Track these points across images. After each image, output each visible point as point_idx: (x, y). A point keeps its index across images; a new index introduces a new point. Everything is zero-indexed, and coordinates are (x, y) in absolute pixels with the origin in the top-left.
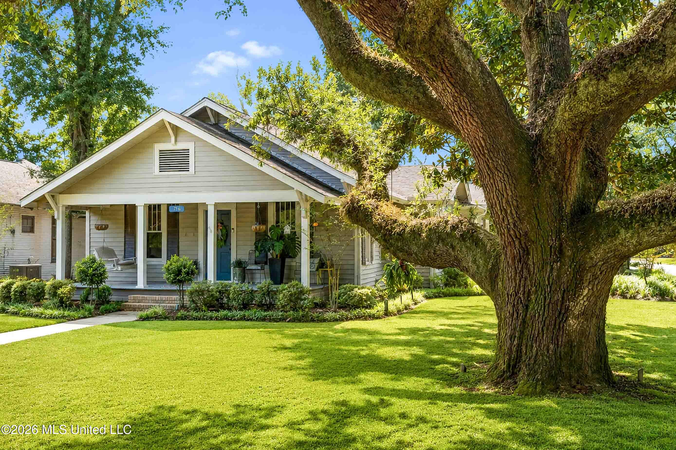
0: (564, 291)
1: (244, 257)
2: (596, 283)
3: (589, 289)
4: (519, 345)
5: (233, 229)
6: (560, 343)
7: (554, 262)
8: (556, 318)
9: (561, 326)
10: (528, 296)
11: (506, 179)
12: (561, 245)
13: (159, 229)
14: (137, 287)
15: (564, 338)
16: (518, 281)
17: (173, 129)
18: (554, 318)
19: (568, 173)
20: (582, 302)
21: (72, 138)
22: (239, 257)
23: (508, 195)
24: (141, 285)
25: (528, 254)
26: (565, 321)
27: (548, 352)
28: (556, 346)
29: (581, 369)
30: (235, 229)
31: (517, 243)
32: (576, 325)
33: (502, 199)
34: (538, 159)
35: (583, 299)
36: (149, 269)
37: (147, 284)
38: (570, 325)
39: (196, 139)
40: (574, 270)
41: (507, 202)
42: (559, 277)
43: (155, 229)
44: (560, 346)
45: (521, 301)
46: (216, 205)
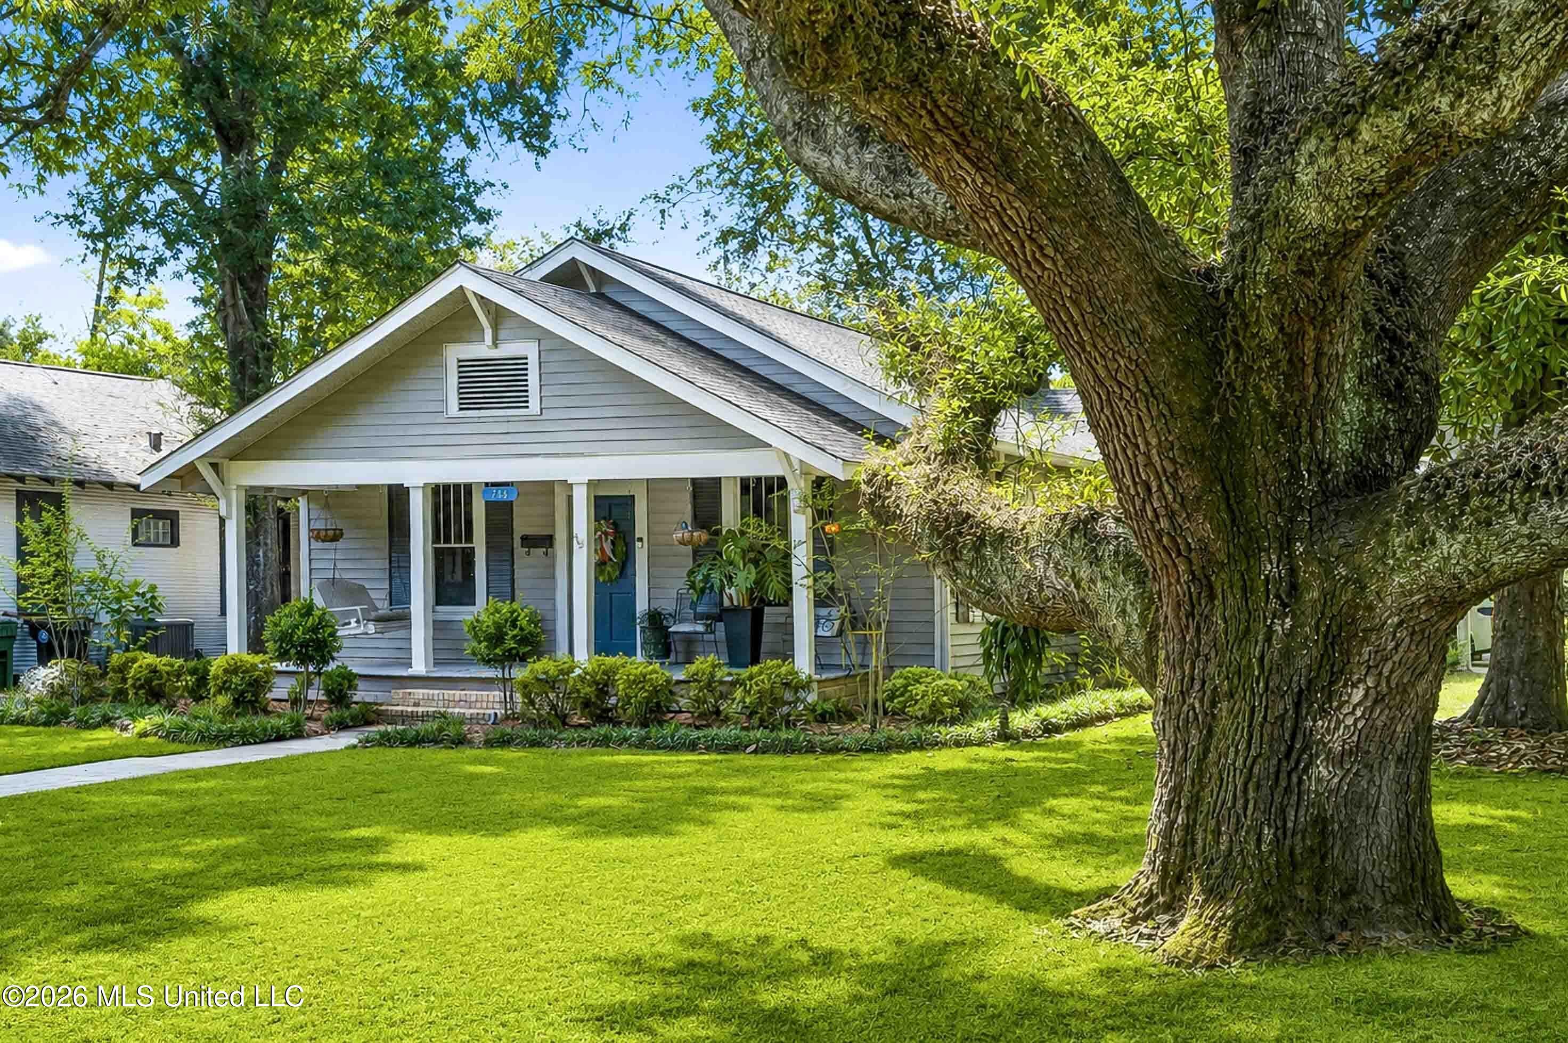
0: (1301, 691)
1: (667, 605)
2: (1386, 672)
3: (1368, 688)
4: (1189, 828)
5: (641, 540)
6: (1290, 825)
7: (1274, 617)
8: (1280, 760)
9: (1295, 779)
10: (1213, 704)
11: (1142, 405)
12: (1293, 571)
13: (469, 538)
14: (410, 672)
15: (1302, 812)
16: (1187, 667)
17: (488, 313)
18: (1274, 761)
19: (1313, 390)
20: (1350, 721)
21: (225, 330)
22: (655, 605)
23: (1147, 443)
24: (419, 667)
25: (1212, 597)
26: (1305, 770)
27: (1258, 846)
28: (1280, 832)
29: (1354, 891)
30: (645, 540)
31: (1182, 568)
32: (1336, 780)
33: (1135, 456)
34: (1228, 352)
35: (1353, 713)
36: (440, 629)
37: (435, 664)
38: (1319, 780)
39: (541, 335)
40: (1326, 637)
41: (1149, 464)
42: (1287, 654)
43: (458, 539)
44: (1289, 833)
45: (1196, 715)
46: (592, 484)
